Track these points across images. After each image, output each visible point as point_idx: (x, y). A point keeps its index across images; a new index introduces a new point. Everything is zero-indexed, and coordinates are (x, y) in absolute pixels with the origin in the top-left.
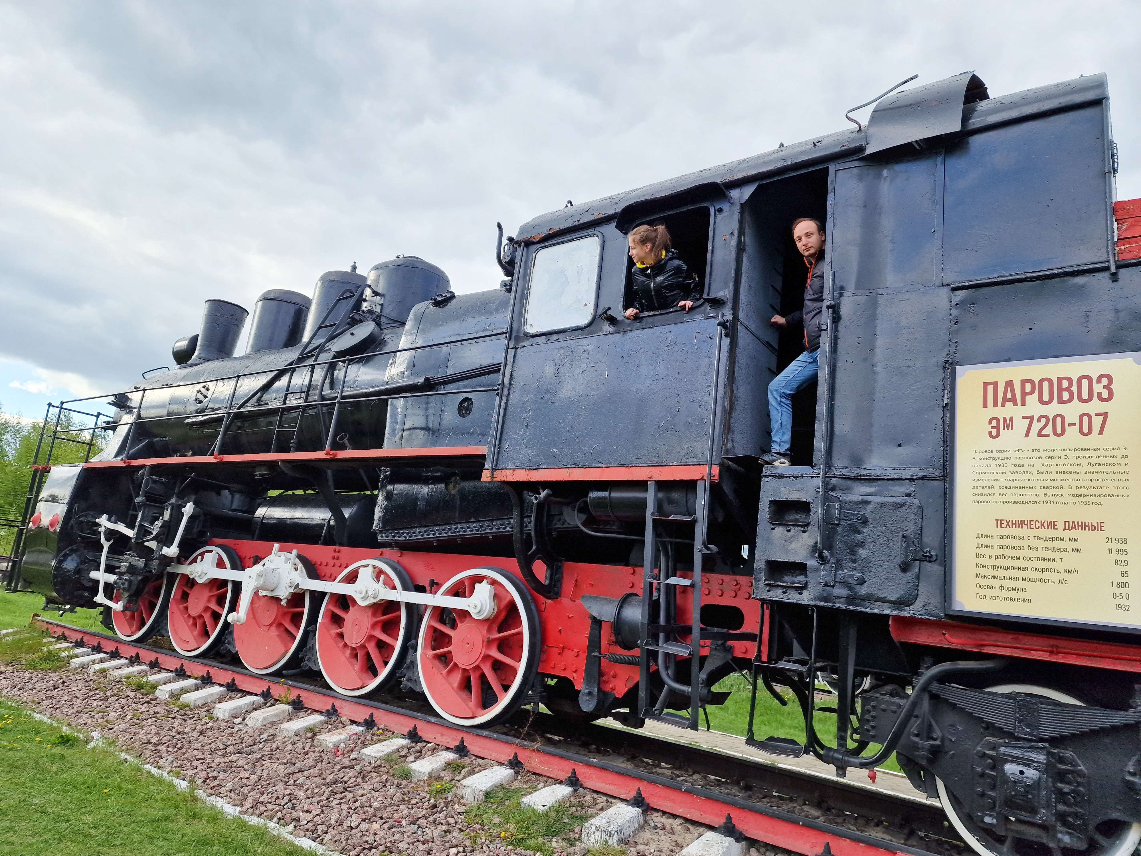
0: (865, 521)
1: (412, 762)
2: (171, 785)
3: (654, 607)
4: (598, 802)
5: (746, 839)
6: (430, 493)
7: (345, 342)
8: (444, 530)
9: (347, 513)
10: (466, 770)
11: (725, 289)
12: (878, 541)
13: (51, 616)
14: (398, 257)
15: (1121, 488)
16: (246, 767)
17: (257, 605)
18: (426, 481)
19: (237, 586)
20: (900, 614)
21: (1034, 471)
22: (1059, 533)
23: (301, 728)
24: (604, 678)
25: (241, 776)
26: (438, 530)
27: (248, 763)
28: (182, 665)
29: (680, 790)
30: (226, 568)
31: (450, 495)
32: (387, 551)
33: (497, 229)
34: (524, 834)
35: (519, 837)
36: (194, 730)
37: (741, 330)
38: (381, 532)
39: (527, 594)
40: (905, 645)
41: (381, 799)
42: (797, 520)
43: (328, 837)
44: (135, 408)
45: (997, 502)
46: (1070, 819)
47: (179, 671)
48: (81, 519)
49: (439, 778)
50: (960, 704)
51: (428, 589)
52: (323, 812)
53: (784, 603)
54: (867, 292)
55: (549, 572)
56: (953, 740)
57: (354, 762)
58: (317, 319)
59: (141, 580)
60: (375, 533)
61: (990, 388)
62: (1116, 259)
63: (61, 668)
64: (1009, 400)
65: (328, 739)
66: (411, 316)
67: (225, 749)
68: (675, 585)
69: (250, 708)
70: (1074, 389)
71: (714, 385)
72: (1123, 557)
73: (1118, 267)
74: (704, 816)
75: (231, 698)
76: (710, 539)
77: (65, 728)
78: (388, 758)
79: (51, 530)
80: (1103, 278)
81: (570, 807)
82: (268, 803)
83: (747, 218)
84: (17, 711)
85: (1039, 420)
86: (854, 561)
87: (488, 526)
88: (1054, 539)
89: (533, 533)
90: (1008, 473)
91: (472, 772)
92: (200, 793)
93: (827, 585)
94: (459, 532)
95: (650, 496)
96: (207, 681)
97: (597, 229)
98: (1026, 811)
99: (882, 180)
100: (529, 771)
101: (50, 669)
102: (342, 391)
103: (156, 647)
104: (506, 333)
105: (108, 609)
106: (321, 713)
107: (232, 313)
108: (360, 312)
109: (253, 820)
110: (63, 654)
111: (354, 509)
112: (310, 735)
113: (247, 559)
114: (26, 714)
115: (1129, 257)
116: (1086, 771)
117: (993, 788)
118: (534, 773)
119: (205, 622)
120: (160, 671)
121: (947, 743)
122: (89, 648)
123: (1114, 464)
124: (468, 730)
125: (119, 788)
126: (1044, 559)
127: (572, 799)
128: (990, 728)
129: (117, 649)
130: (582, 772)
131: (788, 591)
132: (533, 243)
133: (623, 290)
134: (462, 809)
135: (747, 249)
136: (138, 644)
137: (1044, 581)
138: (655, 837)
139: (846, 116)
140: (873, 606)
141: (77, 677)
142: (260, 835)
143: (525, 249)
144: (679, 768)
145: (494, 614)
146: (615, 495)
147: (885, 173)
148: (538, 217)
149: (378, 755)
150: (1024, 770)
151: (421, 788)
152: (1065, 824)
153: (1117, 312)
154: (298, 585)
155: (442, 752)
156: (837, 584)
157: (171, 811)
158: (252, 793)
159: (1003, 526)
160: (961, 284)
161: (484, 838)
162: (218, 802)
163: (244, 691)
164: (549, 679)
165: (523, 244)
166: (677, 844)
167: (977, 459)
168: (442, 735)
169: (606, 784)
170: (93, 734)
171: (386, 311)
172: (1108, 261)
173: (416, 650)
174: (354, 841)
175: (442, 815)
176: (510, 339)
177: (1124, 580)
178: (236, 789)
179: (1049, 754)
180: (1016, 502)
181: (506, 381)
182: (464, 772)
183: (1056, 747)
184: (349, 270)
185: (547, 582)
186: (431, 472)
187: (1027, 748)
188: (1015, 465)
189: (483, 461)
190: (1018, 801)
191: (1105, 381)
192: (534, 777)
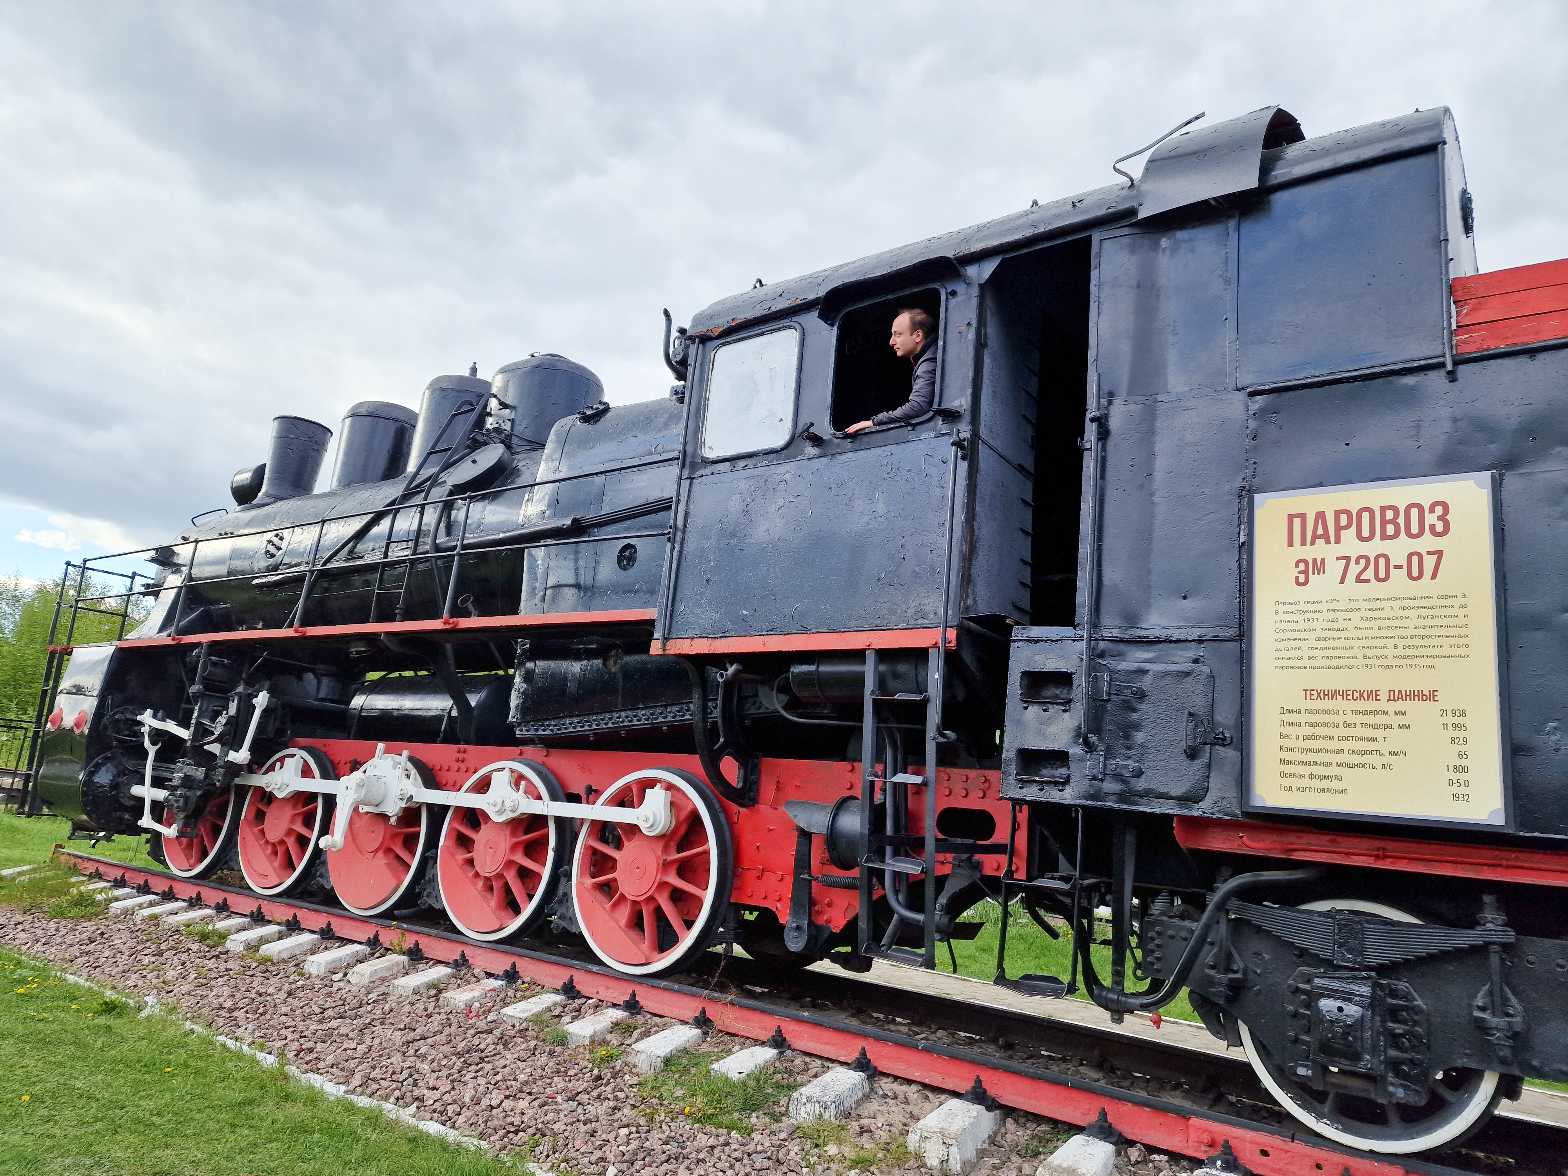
0: (1141, 695)
1: (568, 1023)
2: (254, 1061)
3: (877, 814)
4: (810, 1066)
5: (1001, 1107)
6: (584, 671)
7: (465, 472)
8: (603, 720)
9: (473, 700)
10: (639, 1031)
11: (961, 397)
12: (1159, 721)
13: (82, 847)
14: (533, 356)
15: (1459, 646)
16: (351, 1035)
17: (358, 825)
18: (577, 656)
19: (330, 801)
20: (1187, 813)
21: (1351, 628)
22: (1382, 704)
23: (421, 984)
24: (816, 908)
25: (345, 1046)
26: (594, 720)
27: (353, 1030)
28: (260, 908)
29: (916, 1047)
30: (314, 777)
31: (610, 674)
32: (528, 749)
33: (663, 317)
34: (715, 1108)
35: (709, 1112)
36: (279, 990)
37: (982, 449)
38: (520, 724)
39: (715, 801)
40: (1196, 853)
41: (529, 1070)
42: (1057, 697)
43: (461, 1119)
44: (184, 565)
45: (1305, 667)
46: (1405, 1068)
47: (256, 914)
48: (116, 717)
49: (605, 1043)
50: (1266, 926)
51: (584, 797)
52: (453, 1088)
53: (1041, 803)
54: (1143, 399)
55: (742, 771)
56: (1259, 971)
57: (492, 1025)
58: (425, 440)
59: (200, 796)
60: (512, 726)
61: (1297, 522)
62: (1454, 352)
63: (97, 915)
64: (1320, 537)
65: (457, 997)
66: (552, 436)
67: (323, 1013)
68: (906, 784)
69: (352, 960)
70: (1401, 520)
71: (948, 524)
72: (1460, 734)
73: (1456, 363)
74: (947, 1080)
75: (326, 948)
76: (947, 722)
77: (108, 993)
78: (537, 1019)
79: (77, 731)
80: (1437, 378)
81: (774, 1073)
82: (382, 1079)
83: (989, 303)
84: (43, 973)
85: (1357, 562)
86: (1129, 748)
87: (661, 713)
88: (1375, 713)
89: (719, 721)
90: (1319, 630)
91: (647, 1034)
92: (293, 1070)
93: (1094, 778)
94: (623, 722)
95: (869, 670)
96: (293, 926)
97: (794, 319)
98: (1346, 1058)
99: (1160, 251)
100: (721, 1031)
101: (82, 917)
102: (463, 538)
103: (222, 883)
104: (678, 459)
105: (157, 835)
106: (447, 964)
107: (311, 434)
108: (484, 431)
109: (363, 1101)
110: (99, 897)
111: (483, 694)
112: (433, 992)
113: (342, 764)
114: (56, 976)
115: (1470, 349)
116: (1424, 1007)
117: (1308, 1032)
118: (727, 1033)
119: (288, 848)
120: (229, 916)
121: (1251, 976)
122: (133, 888)
123: (1450, 616)
124: (641, 980)
125: (186, 1065)
126: (1363, 739)
127: (777, 1064)
128: (1303, 954)
129: (171, 888)
130: (790, 1029)
131: (1046, 788)
132: (711, 339)
133: (829, 400)
134: (635, 1080)
135: (989, 343)
136: (199, 882)
137: (1363, 766)
138: (884, 1108)
139: (1114, 167)
140: (1153, 804)
141: (120, 926)
142: (374, 1119)
143: (701, 346)
144: (919, 1024)
145: (671, 829)
146: (824, 668)
147: (1164, 242)
148: (717, 303)
149: (524, 1015)
150: (1344, 1006)
151: (581, 1056)
152: (1398, 1073)
153: (1455, 420)
154: (411, 797)
155: (608, 1010)
156: (1108, 777)
157: (255, 1093)
158: (360, 1068)
159: (1313, 697)
160: (1260, 388)
161: (663, 1115)
162: (317, 1080)
163: (344, 939)
164: (747, 912)
165: (697, 340)
166: (912, 1116)
167: (1281, 612)
168: (607, 988)
169: (822, 1044)
170: (147, 998)
171: (519, 429)
172: (1443, 356)
173: (570, 879)
174: (496, 1122)
175: (609, 1089)
176: (683, 466)
177: (1463, 762)
178: (339, 1063)
179: (1375, 986)
180: (1330, 667)
181: (680, 522)
182: (636, 1034)
183: (1385, 978)
184: (466, 373)
185: (740, 785)
186: (584, 643)
187: (1348, 978)
188: (1328, 620)
189: (651, 628)
190: (1336, 1046)
191: (1439, 510)
192: (727, 1038)
